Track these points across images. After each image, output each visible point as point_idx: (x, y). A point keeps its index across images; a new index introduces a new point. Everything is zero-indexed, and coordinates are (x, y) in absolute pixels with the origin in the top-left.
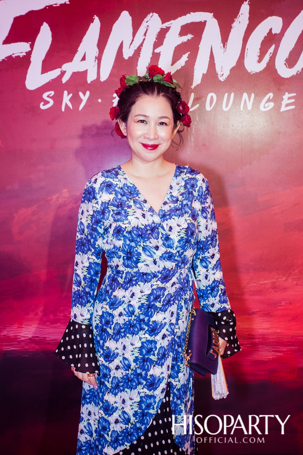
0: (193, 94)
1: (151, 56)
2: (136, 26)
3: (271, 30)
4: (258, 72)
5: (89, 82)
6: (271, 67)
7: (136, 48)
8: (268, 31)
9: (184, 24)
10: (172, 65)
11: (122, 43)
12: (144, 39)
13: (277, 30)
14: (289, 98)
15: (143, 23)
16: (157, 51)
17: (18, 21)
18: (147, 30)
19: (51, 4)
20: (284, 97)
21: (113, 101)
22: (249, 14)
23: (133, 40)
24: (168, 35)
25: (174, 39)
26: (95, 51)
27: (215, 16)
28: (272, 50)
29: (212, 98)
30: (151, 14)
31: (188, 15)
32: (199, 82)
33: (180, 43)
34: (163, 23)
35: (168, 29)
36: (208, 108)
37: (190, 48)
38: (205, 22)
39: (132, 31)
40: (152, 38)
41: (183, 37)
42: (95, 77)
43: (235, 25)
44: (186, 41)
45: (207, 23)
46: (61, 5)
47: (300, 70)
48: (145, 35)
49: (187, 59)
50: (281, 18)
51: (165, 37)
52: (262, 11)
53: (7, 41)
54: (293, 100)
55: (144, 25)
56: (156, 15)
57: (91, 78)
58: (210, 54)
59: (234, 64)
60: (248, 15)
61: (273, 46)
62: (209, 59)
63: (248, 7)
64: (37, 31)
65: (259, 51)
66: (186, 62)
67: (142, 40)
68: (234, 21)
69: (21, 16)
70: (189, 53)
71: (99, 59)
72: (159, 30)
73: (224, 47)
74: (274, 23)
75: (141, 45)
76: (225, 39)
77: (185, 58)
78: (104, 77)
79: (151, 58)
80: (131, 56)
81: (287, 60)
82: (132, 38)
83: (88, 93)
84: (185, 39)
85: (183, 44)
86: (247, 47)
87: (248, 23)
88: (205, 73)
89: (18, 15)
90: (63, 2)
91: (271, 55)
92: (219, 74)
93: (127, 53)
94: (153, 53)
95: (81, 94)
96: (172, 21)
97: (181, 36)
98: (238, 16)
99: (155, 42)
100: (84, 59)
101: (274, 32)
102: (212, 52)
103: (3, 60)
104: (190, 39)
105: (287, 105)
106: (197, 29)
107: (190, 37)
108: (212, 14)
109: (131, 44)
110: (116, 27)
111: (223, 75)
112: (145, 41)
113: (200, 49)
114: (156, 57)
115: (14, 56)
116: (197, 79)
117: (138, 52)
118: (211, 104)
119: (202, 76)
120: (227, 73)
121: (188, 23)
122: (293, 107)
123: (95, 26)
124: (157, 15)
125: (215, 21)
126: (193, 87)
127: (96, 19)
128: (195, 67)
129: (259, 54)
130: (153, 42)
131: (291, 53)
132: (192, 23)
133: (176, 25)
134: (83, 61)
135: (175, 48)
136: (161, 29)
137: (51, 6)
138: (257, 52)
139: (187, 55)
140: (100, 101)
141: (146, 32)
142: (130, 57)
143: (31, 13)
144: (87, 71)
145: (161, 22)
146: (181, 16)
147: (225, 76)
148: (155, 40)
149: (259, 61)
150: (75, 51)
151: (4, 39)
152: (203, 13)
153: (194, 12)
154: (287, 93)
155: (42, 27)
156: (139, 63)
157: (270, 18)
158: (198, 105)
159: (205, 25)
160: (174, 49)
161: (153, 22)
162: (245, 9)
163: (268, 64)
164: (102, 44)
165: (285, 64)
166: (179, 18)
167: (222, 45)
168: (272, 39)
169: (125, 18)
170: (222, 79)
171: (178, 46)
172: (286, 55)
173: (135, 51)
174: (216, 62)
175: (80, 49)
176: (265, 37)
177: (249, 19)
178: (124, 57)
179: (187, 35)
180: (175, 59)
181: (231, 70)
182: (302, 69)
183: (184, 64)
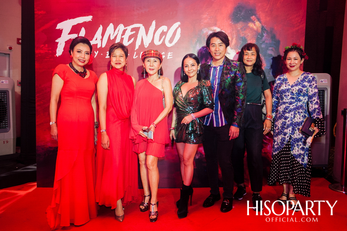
0: (135, 52)
2: (115, 29)
3: (163, 30)
4: (159, 45)
5: (98, 48)
6: (163, 44)
9: (132, 28)
10: (128, 42)
11: (110, 34)
13: (165, 30)
14: (170, 54)
16: (122, 37)
17: (74, 27)
19: (85, 21)
20: (168, 54)
22: (156, 24)
24: (126, 31)
25: (128, 33)
26: (101, 37)
27: (143, 25)
28: (164, 37)
30: (121, 24)
31: (134, 25)
32: (138, 48)
34: (125, 27)
35: (126, 29)
37: (134, 36)
38: (140, 27)
42: (100, 46)
43: (150, 28)
45: (140, 28)
46: (89, 21)
47: (174, 44)
48: (118, 31)
50: (167, 26)
52: (160, 24)
53: (70, 34)
54: (172, 55)
55: (118, 28)
56: (122, 25)
57: (99, 46)
58: (141, 38)
59: (150, 42)
60: (155, 25)
61: (164, 36)
62: (141, 40)
63: (155, 22)
64: (81, 30)
66: (133, 41)
67: (117, 33)
68: (150, 27)
69: (75, 25)
71: (102, 40)
74: (164, 28)
75: (117, 35)
76: (147, 33)
77: (133, 39)
78: (103, 46)
79: (120, 39)
81: (169, 41)
82: (114, 32)
83: (98, 52)
84: (133, 33)
85: (132, 35)
86: (155, 36)
87: (155, 28)
89: (74, 25)
90: (89, 20)
91: (163, 39)
92: (145, 45)
95: (95, 52)
96: (128, 27)
97: (131, 32)
98: (151, 25)
100: (96, 40)
101: (164, 31)
103: (68, 40)
105: (170, 57)
106: (137, 30)
107: (134, 32)
109: (113, 34)
110: (108, 29)
113: (138, 36)
114: (122, 39)
115: (72, 39)
116: (137, 47)
117: (116, 37)
119: (139, 46)
120: (148, 45)
121: (134, 28)
122: (172, 57)
123: (101, 28)
125: (143, 27)
126: (135, 50)
127: (101, 26)
128: (136, 43)
131: (171, 39)
133: (129, 28)
134: (96, 41)
135: (129, 36)
136: (124, 29)
137: (85, 22)
138: (159, 38)
139: (133, 38)
140: (102, 54)
142: (113, 39)
143: (78, 24)
144: (97, 44)
146: (131, 25)
147: (147, 46)
148: (122, 33)
149: (159, 41)
150: (93, 37)
151: (69, 33)
152: (139, 24)
154: (169, 52)
155: (82, 29)
157: (163, 26)
158: (137, 56)
161: (121, 27)
162: (154, 23)
163: (162, 42)
164: (103, 35)
167: (146, 35)
168: (163, 34)
169: (111, 26)
170: (146, 47)
172: (169, 39)
174: (144, 41)
175: (95, 36)
176: (161, 33)
177: (155, 26)
178: (111, 39)
179: (133, 31)
180: (129, 40)
181: (149, 44)
182: (175, 44)
183: (132, 42)
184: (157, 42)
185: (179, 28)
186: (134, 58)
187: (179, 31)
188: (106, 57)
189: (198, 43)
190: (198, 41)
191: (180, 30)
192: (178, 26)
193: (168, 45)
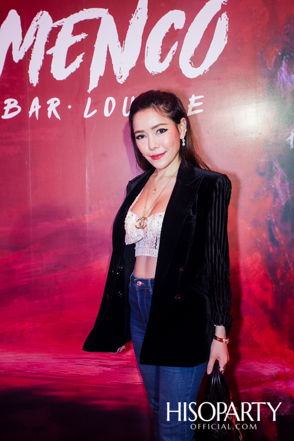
0: (89, 99)
1: (43, 58)
2: (25, 26)
3: (173, 25)
4: (161, 72)
6: (174, 66)
7: (26, 50)
8: (170, 26)
9: (77, 22)
10: (65, 68)
11: (11, 45)
12: (35, 40)
13: (179, 25)
14: (196, 101)
15: (33, 22)
16: (49, 52)
18: (37, 30)
20: (190, 100)
21: (5, 108)
22: (148, 8)
23: (22, 42)
24: (60, 35)
25: (66, 39)
27: (110, 12)
28: (174, 47)
29: (110, 102)
30: (41, 12)
31: (81, 11)
32: (96, 85)
33: (73, 43)
34: (54, 22)
35: (60, 28)
36: (107, 114)
37: (84, 48)
38: (100, 18)
39: (21, 31)
40: (43, 39)
41: (77, 36)
43: (132, 21)
44: (80, 41)
45: (102, 20)
47: (207, 68)
48: (35, 35)
49: (82, 60)
50: (183, 12)
51: (57, 37)
52: (162, 5)
54: (201, 103)
55: (34, 24)
56: (46, 13)
58: (106, 54)
59: (133, 64)
60: (147, 10)
61: (176, 44)
62: (106, 60)
63: (147, 2)
65: (161, 49)
66: (81, 64)
67: (33, 41)
68: (131, 17)
70: (84, 53)
72: (50, 30)
73: (122, 45)
74: (175, 18)
75: (32, 46)
76: (122, 37)
77: (79, 59)
79: (43, 60)
80: (22, 58)
81: (192, 59)
82: (22, 39)
84: (79, 38)
85: (77, 44)
86: (148, 44)
87: (147, 18)
88: (102, 75)
91: (174, 53)
92: (117, 76)
93: (17, 57)
94: (45, 55)
96: (64, 20)
97: (74, 36)
98: (136, 12)
99: (47, 43)
101: (176, 28)
102: (108, 52)
104: (84, 38)
105: (195, 109)
106: (90, 27)
107: (83, 36)
108: (108, 9)
109: (21, 45)
110: (4, 27)
111: (121, 77)
112: (35, 42)
113: (95, 49)
114: (48, 60)
116: (93, 84)
117: (29, 54)
118: (110, 111)
119: (98, 79)
120: (126, 75)
121: (81, 21)
122: (201, 111)
124: (48, 13)
125: (111, 18)
126: (89, 91)
128: (91, 69)
129: (161, 52)
130: (45, 43)
131: (196, 51)
132: (86, 21)
133: (68, 23)
135: (69, 48)
136: (53, 28)
139: (81, 56)
141: (36, 33)
142: (20, 61)
145: (52, 20)
146: (73, 13)
147: (124, 78)
148: (46, 40)
149: (162, 60)
152: (97, 9)
153: (87, 8)
154: (193, 96)
156: (30, 66)
157: (170, 12)
158: (95, 111)
159: (100, 22)
160: (67, 49)
161: (43, 21)
162: (143, 3)
163: (171, 64)
165: (190, 63)
166: (71, 15)
167: (119, 43)
168: (174, 36)
170: (121, 81)
171: (72, 46)
172: (191, 53)
173: (26, 53)
174: (113, 62)
176: (167, 34)
177: (148, 14)
178: (14, 60)
179: (80, 34)
180: (70, 60)
181: (131, 71)
182: (211, 68)
183: (78, 66)
184: (155, 65)
185: (224, 15)
186: (86, 116)
187: (223, 24)
188: (3, 117)
189: (283, 62)
190: (282, 55)
191: (227, 22)
192: (220, 8)
193: (189, 71)
